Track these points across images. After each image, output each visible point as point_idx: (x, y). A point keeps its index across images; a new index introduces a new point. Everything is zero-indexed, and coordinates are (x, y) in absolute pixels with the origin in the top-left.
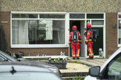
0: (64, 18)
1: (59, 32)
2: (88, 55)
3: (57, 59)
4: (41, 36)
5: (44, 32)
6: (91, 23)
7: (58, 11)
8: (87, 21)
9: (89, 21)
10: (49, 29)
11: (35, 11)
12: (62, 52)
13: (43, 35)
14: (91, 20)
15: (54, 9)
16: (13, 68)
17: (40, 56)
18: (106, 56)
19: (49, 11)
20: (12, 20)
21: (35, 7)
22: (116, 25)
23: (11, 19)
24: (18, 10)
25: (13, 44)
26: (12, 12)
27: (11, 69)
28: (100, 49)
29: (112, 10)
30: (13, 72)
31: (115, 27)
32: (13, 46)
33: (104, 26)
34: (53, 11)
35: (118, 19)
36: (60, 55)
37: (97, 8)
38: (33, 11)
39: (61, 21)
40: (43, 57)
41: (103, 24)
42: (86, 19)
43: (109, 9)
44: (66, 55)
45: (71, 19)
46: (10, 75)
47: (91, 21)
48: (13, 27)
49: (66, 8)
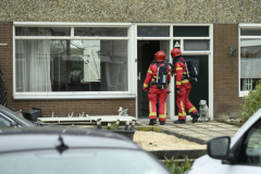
0: (126, 35)
1: (110, 64)
2: (176, 114)
3: (113, 123)
4: (76, 73)
5: (80, 65)
6: (182, 46)
7: (112, 20)
8: (175, 42)
9: (179, 41)
10: (91, 59)
11: (64, 20)
12: (121, 109)
13: (78, 73)
14: (182, 38)
15: (106, 16)
16: (61, 139)
17: (75, 115)
18: (215, 117)
19: (93, 20)
20: (16, 40)
21: (64, 12)
22: (236, 50)
23: (15, 37)
24: (28, 19)
25: (18, 91)
26: (15, 23)
27: (58, 143)
28: (203, 102)
29: (226, 17)
30: (62, 148)
31: (234, 55)
32: (17, 95)
33: (210, 53)
34: (103, 20)
35: (240, 37)
36: (117, 114)
37: (195, 14)
38: (59, 20)
39: (113, 41)
40: (81, 118)
41: (208, 49)
42: (171, 38)
43: (220, 16)
44: (131, 113)
45: (141, 38)
46: (56, 154)
47: (182, 42)
48: (17, 54)
49: (130, 15)
